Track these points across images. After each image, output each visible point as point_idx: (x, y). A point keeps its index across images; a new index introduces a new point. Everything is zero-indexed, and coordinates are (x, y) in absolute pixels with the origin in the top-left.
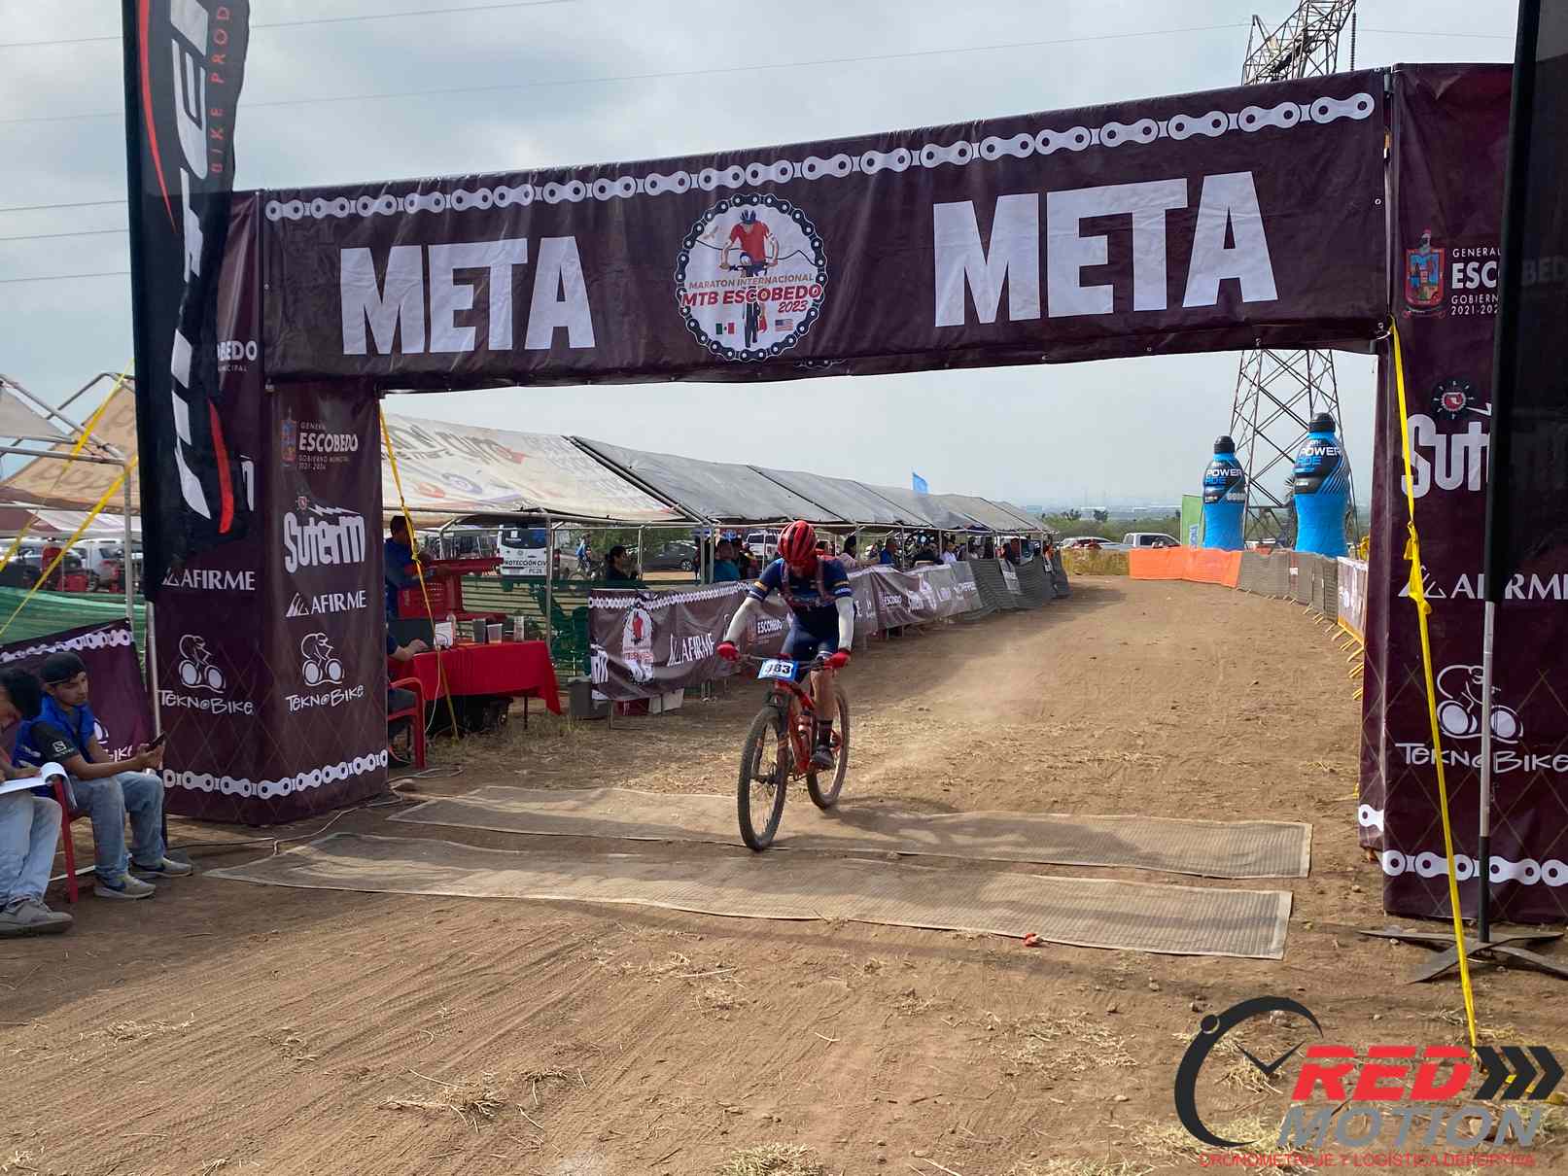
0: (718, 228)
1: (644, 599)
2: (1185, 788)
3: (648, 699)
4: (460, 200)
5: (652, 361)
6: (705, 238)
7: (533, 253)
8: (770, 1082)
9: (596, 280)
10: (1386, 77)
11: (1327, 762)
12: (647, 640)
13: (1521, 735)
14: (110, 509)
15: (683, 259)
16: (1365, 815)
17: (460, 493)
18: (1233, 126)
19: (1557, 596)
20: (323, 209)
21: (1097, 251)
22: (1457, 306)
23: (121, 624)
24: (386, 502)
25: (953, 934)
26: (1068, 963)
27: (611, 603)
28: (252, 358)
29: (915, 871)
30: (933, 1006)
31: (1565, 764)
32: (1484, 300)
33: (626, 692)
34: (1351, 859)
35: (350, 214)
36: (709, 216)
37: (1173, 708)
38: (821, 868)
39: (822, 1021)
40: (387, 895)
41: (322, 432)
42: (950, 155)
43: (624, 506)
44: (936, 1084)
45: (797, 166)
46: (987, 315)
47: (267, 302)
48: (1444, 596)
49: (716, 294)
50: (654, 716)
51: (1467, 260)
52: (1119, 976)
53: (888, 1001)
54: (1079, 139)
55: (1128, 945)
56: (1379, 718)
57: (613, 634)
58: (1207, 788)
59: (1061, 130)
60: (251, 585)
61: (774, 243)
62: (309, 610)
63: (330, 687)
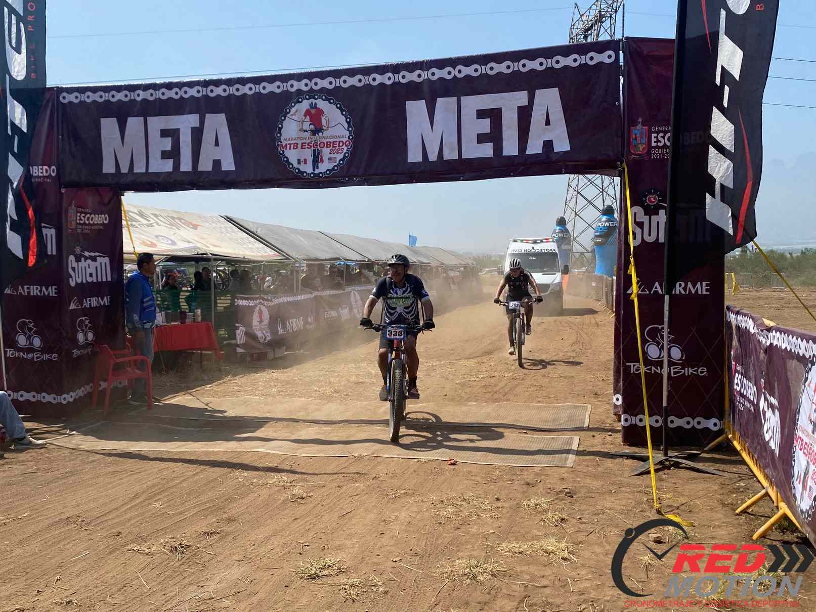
0: (297, 111)
2: (532, 389)
3: (267, 352)
4: (163, 94)
5: (264, 178)
6: (292, 115)
8: (324, 531)
9: (235, 136)
11: (602, 376)
12: (266, 322)
13: (684, 358)
15: (280, 126)
16: (618, 399)
17: (165, 245)
18: (549, 65)
19: (700, 293)
20: (91, 97)
21: (485, 125)
22: (655, 153)
24: (124, 252)
27: (246, 303)
28: (53, 175)
31: (704, 372)
32: (666, 151)
33: (255, 348)
35: (106, 101)
36: (293, 104)
37: (530, 352)
41: (89, 213)
42: (413, 77)
43: (253, 253)
45: (338, 80)
46: (433, 157)
47: (60, 146)
48: (648, 293)
49: (297, 144)
50: (270, 360)
51: (658, 132)
54: (476, 70)
57: (247, 319)
59: (467, 65)
60: (56, 293)
61: (327, 119)
62: (82, 306)
63: (87, 345)
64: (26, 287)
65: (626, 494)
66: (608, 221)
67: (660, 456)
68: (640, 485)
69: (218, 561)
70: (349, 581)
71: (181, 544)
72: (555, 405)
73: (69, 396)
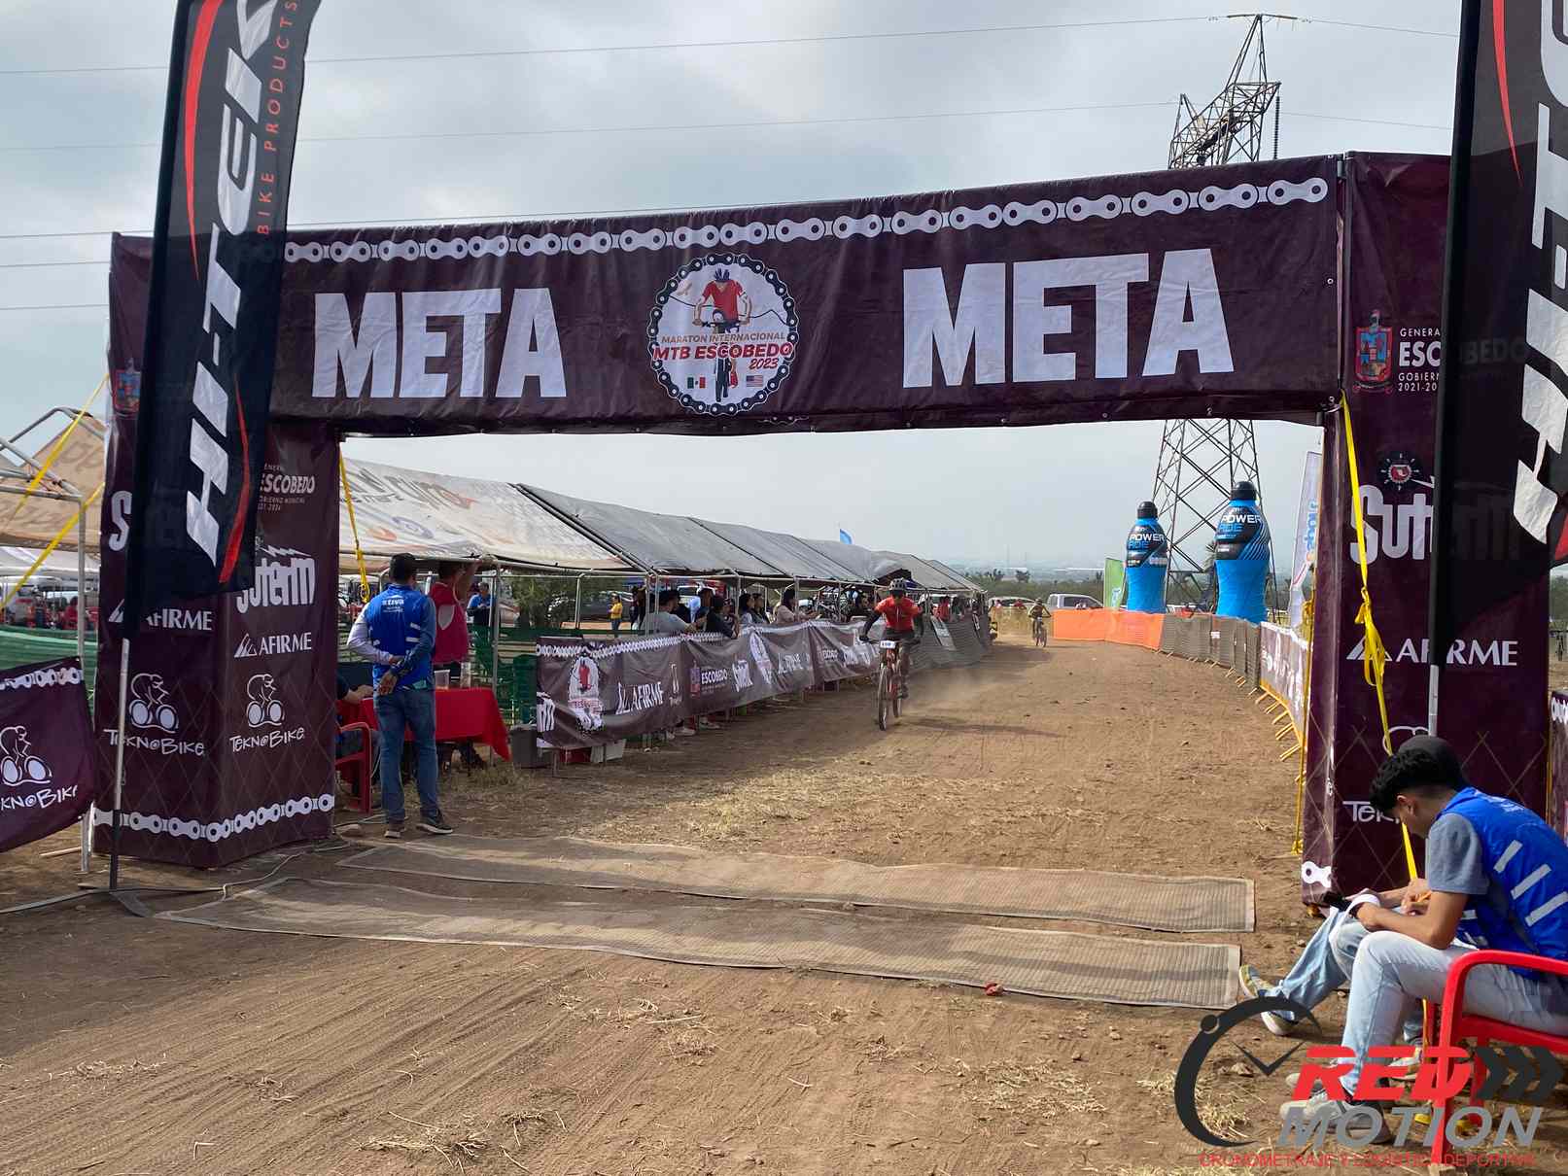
0: (691, 286)
1: (590, 648)
2: (1128, 844)
3: (590, 749)
4: (434, 249)
5: (622, 412)
6: (679, 294)
7: (507, 303)
8: (749, 1126)
9: (568, 332)
10: (1339, 163)
11: (1263, 821)
12: (595, 689)
14: (65, 547)
15: (657, 313)
16: (1309, 872)
17: (410, 537)
18: (1194, 205)
19: (1496, 662)
20: (295, 253)
21: (1061, 319)
22: (1406, 381)
23: (71, 662)
24: (341, 549)
25: (915, 983)
26: (1030, 1012)
27: (558, 651)
29: (872, 923)
30: (903, 1053)
32: (1429, 378)
33: (575, 740)
34: (1295, 915)
35: (322, 259)
36: (683, 273)
37: (1108, 766)
38: (781, 918)
39: (796, 1067)
40: (346, 940)
41: (280, 473)
42: (920, 223)
43: (572, 555)
44: (912, 1128)
45: (771, 228)
46: (954, 378)
49: (689, 349)
50: (597, 765)
51: (1413, 340)
52: (1081, 1024)
53: (858, 1048)
54: (1046, 212)
55: (1087, 994)
56: (1324, 775)
57: (559, 683)
58: (1150, 843)
59: (1028, 202)
60: (209, 625)
61: (747, 301)
62: (258, 651)
63: (271, 728)
71: (467, 1140)
72: (1179, 879)
73: (224, 826)
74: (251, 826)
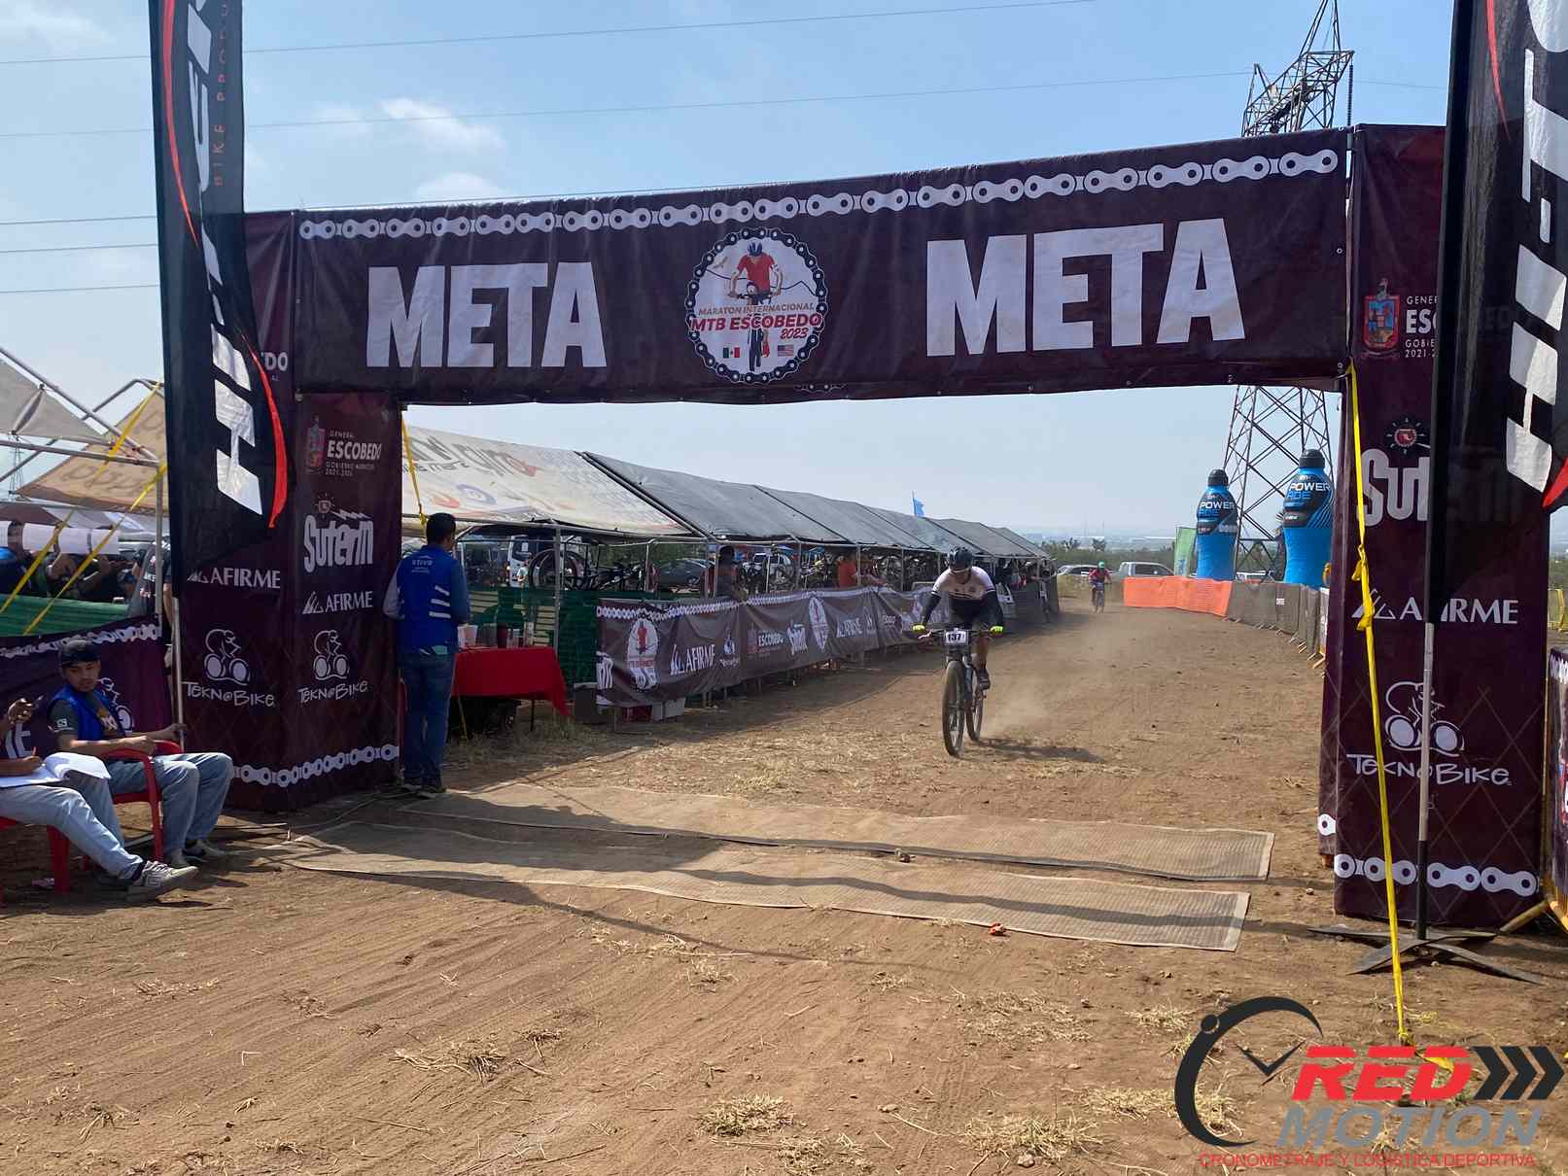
0: (727, 259)
2: (1157, 798)
3: (651, 706)
4: (483, 225)
5: (662, 382)
6: (717, 267)
7: (552, 276)
8: (751, 1046)
10: (1350, 135)
11: (1294, 779)
12: (652, 651)
13: (1462, 749)
14: (140, 511)
15: (694, 286)
16: (1325, 824)
17: (475, 503)
18: (1207, 176)
19: (1497, 620)
20: (353, 230)
21: (1078, 288)
22: (1410, 349)
24: (403, 513)
25: (929, 922)
26: (1034, 950)
27: (617, 613)
28: (283, 368)
30: (906, 984)
31: (1504, 777)
33: (629, 698)
34: (1309, 866)
35: (379, 235)
36: (719, 247)
37: (1154, 727)
41: (350, 440)
42: (945, 196)
43: (632, 521)
45: (802, 203)
46: (976, 346)
47: (298, 315)
48: (1393, 618)
49: (724, 320)
50: (655, 722)
51: (1419, 307)
52: (1082, 962)
54: (1065, 185)
56: (1334, 733)
57: (618, 642)
58: (1179, 798)
59: (1048, 176)
60: (278, 583)
61: (779, 273)
62: (324, 609)
63: (335, 682)
64: (226, 570)
65: (1341, 1009)
66: (1313, 479)
67: (1412, 939)
68: (1370, 994)
69: (554, 1091)
70: (800, 1142)
71: (487, 1053)
72: (1201, 831)
73: (292, 772)
74: (318, 773)
